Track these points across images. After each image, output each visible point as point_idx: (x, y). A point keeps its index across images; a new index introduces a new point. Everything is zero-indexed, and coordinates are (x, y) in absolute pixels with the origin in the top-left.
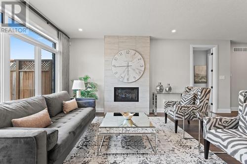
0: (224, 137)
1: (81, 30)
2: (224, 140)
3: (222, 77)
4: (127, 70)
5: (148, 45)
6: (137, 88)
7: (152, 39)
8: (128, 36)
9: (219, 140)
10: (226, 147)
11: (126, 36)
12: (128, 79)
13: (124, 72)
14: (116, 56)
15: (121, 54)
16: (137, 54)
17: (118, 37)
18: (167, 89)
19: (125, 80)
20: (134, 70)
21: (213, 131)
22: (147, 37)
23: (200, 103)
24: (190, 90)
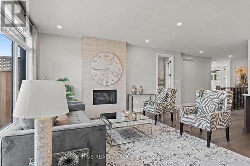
0: (193, 118)
1: (60, 27)
2: (193, 120)
3: (177, 81)
4: (106, 73)
5: (125, 50)
6: (116, 91)
7: (128, 45)
8: (107, 40)
9: (191, 120)
10: (195, 123)
11: (105, 40)
12: (107, 82)
13: (103, 75)
14: (96, 58)
15: (101, 57)
16: (116, 58)
17: (97, 39)
18: (141, 91)
19: (105, 83)
20: (113, 73)
21: (186, 116)
22: (124, 43)
23: (171, 100)
24: (161, 90)
